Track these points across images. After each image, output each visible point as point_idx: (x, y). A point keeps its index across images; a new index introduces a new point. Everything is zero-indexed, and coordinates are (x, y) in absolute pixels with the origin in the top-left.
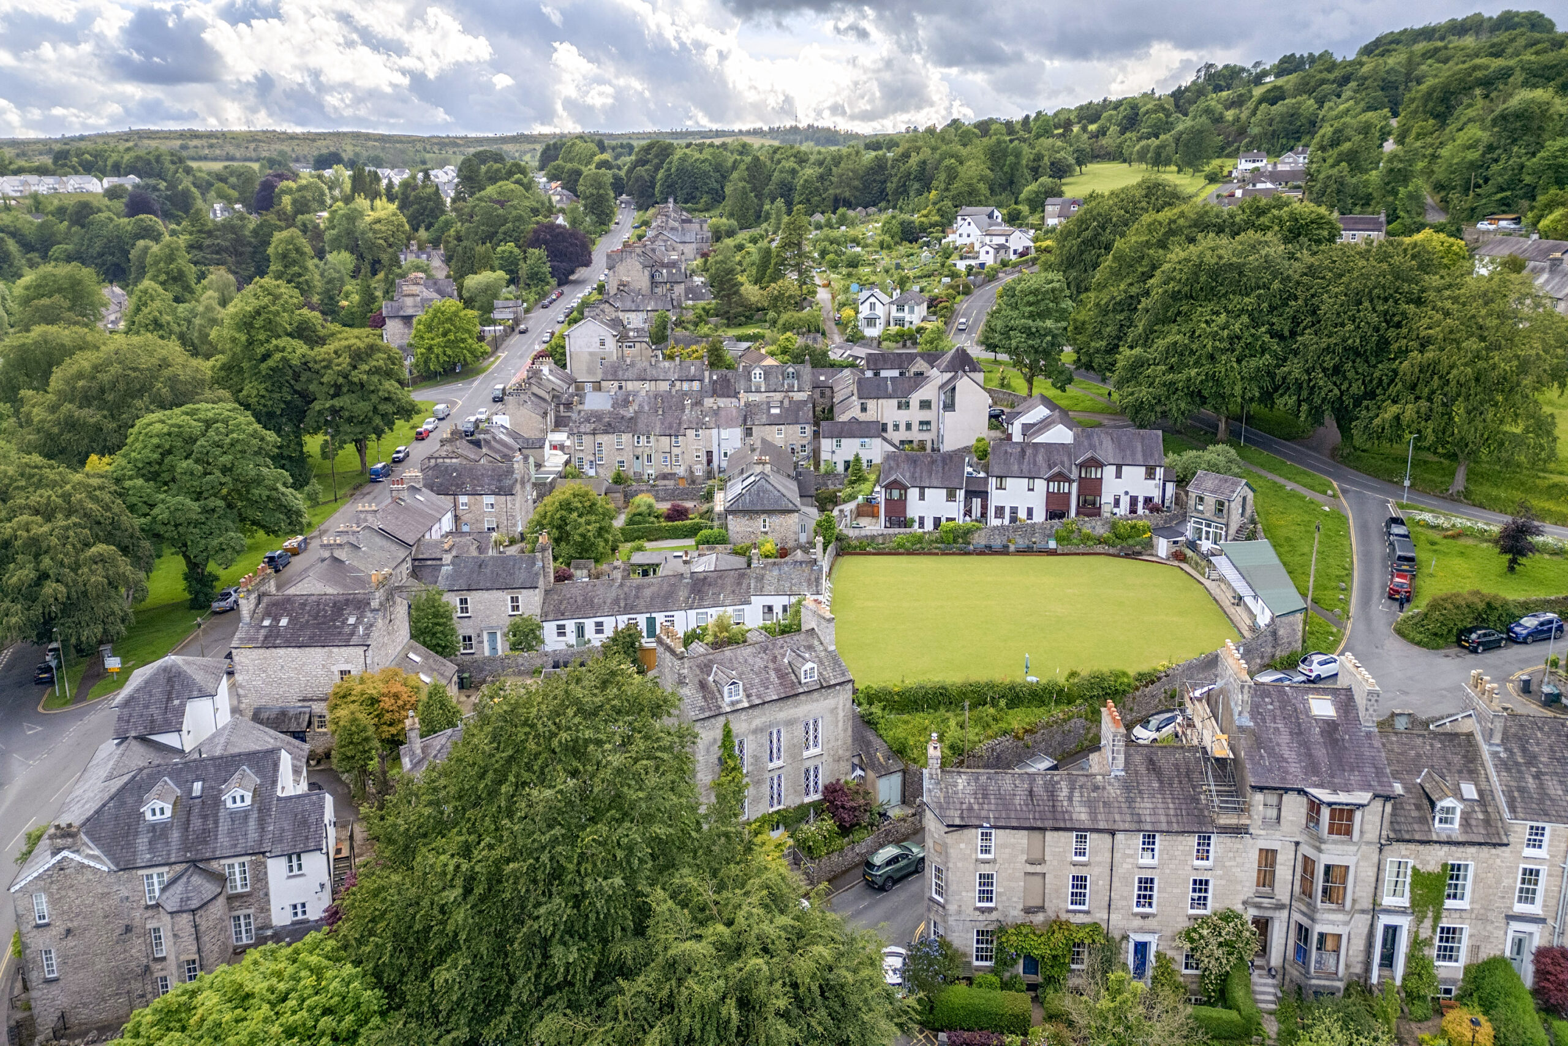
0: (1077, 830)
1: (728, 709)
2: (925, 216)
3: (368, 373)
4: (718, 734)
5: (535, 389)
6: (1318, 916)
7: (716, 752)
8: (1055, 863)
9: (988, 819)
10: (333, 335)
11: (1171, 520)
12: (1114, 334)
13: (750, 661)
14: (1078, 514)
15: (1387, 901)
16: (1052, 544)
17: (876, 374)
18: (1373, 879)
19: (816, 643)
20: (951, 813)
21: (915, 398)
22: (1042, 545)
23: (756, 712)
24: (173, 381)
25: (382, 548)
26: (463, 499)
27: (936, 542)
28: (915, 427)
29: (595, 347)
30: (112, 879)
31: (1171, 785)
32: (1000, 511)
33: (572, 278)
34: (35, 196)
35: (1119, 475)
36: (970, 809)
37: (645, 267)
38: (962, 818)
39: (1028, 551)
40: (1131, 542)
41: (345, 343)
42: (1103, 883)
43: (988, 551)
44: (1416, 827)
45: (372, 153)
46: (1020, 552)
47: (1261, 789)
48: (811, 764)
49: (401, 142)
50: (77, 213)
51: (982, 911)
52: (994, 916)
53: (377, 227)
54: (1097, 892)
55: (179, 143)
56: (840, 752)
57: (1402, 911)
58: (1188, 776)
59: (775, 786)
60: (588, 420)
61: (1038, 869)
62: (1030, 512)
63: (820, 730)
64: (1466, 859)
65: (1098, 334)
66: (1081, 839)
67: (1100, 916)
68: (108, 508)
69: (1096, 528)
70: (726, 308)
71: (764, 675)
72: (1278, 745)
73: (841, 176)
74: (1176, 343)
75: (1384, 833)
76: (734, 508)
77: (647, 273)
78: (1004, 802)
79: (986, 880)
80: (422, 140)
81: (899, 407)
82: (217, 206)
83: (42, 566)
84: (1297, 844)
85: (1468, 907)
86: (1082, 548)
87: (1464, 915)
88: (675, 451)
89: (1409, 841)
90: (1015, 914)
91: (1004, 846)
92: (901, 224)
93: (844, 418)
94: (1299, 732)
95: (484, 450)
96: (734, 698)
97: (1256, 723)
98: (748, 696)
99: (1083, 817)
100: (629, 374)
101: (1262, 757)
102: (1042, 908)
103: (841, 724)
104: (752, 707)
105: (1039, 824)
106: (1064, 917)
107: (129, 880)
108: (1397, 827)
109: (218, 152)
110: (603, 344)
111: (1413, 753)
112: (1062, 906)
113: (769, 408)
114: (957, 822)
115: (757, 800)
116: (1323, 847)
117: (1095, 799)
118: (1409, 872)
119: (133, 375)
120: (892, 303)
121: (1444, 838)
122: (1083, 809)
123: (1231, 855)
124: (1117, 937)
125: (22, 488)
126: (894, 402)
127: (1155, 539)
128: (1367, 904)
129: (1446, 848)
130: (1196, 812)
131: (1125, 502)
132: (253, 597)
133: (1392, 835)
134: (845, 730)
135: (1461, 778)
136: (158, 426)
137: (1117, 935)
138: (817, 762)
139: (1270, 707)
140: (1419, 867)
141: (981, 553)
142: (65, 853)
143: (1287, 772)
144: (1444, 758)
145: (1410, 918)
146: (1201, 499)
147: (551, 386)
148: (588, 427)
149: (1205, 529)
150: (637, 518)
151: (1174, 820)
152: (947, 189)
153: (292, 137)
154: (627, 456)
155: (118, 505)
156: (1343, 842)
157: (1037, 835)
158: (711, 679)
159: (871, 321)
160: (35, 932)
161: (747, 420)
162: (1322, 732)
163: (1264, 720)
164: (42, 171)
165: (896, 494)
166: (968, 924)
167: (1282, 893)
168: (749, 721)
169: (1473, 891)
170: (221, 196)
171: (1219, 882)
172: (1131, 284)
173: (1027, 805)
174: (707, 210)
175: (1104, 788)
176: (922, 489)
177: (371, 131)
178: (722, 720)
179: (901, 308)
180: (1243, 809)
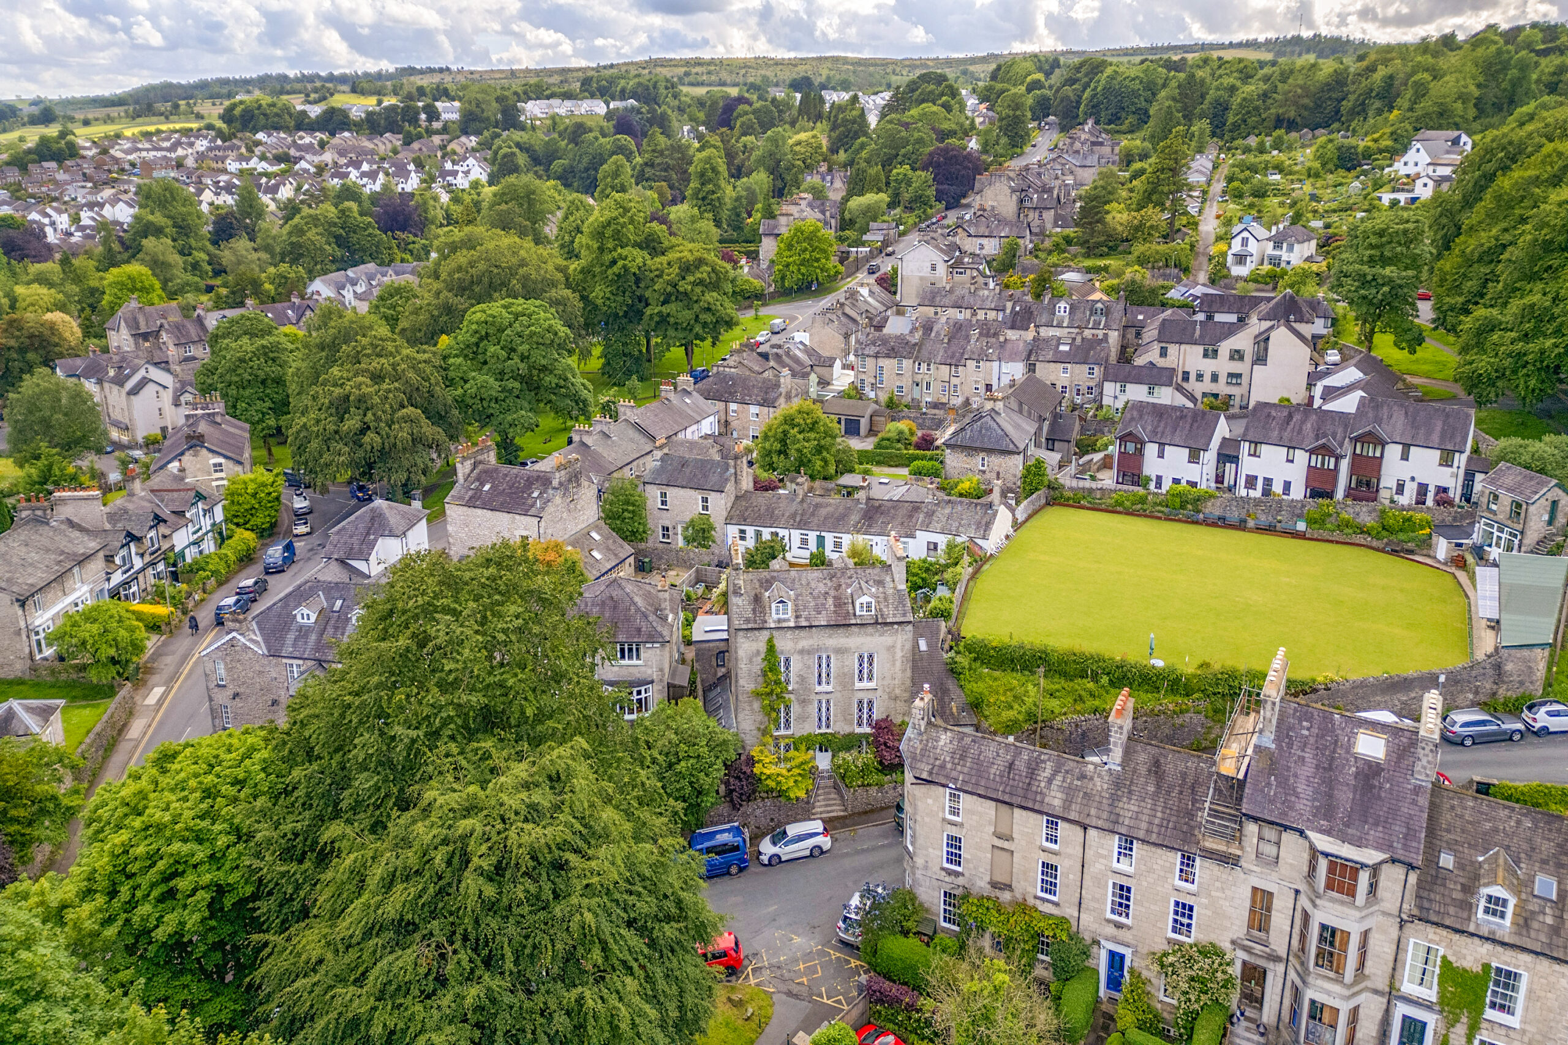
0: (1048, 814)
1: (773, 625)
2: (1376, 141)
3: (695, 284)
4: (762, 646)
5: (848, 310)
6: (1311, 980)
7: (758, 664)
8: (1024, 843)
9: (956, 780)
10: (672, 247)
11: (1463, 518)
12: (1475, 289)
13: (813, 585)
14: (1346, 496)
15: (1408, 987)
16: (1301, 526)
17: (1210, 318)
18: (1392, 958)
19: (888, 579)
20: (922, 766)
21: (1225, 347)
22: (1289, 526)
23: (803, 633)
24: (526, 278)
25: (632, 440)
26: (733, 406)
27: (1160, 504)
28: (1223, 379)
29: (926, 271)
30: (265, 661)
31: (1168, 793)
32: (1251, 481)
33: (964, 201)
34: (554, 118)
35: (1405, 457)
36: (943, 767)
37: (1014, 191)
38: (930, 773)
39: (1269, 530)
40: (1402, 536)
41: (678, 255)
42: (1074, 877)
43: (1221, 523)
44: (1452, 910)
45: (843, 76)
46: (1259, 529)
47: (1256, 819)
48: (866, 697)
49: (876, 65)
50: (574, 132)
51: (950, 873)
52: (960, 881)
53: (798, 148)
54: (1067, 886)
55: (683, 70)
56: (897, 691)
57: (1428, 1006)
58: (1193, 788)
59: (824, 710)
60: (874, 343)
61: (1006, 845)
62: (1287, 485)
63: (875, 664)
64: (1518, 967)
65: (1456, 289)
66: (1052, 824)
67: (1070, 912)
68: (427, 380)
69: (1365, 515)
70: (1087, 237)
71: (821, 600)
72: (1296, 776)
73: (1286, 93)
74: (1532, 306)
75: (1405, 906)
76: (952, 442)
77: (1014, 197)
78: (980, 768)
79: (955, 843)
80: (895, 63)
81: (1205, 355)
82: (686, 128)
83: (366, 419)
84: (1297, 892)
85: (1517, 1026)
86: (1337, 536)
87: (1512, 1033)
88: (954, 381)
89: (1436, 924)
90: (982, 884)
91: (972, 812)
92: (1339, 149)
93: (1139, 361)
94: (1328, 769)
95: (772, 363)
96: (781, 616)
97: (1279, 747)
98: (797, 617)
99: (1057, 802)
100: (947, 301)
101: (1269, 784)
102: (1009, 887)
103: (898, 664)
104: (797, 627)
105: (1007, 798)
106: (1031, 901)
107: (277, 665)
108: (1426, 904)
109: (713, 78)
110: (934, 268)
111: (1488, 825)
112: (1030, 889)
113: (1059, 344)
114: (925, 776)
115: (802, 718)
116: (1318, 902)
117: (1078, 789)
118: (1439, 960)
119: (496, 271)
120: (1269, 239)
121: (1484, 931)
122: (1059, 795)
123: (1218, 884)
124: (1088, 941)
125: (368, 356)
126: (1200, 349)
127: (1434, 538)
128: (1382, 984)
129: (1488, 946)
130: (1185, 828)
131: (1411, 489)
132: (468, 464)
133: (1415, 912)
134: (904, 671)
135: (1541, 870)
136: (479, 315)
137: (1088, 939)
138: (871, 695)
139: (1306, 732)
140: (1450, 958)
141: (1214, 525)
142: (234, 634)
143: (1291, 808)
144: (1530, 841)
145: (1435, 1016)
146: (1496, 497)
147: (864, 307)
148: (872, 350)
149: (1496, 534)
150: (885, 443)
151: (1155, 830)
152: (1411, 109)
153: (777, 63)
154: (906, 382)
155: (436, 377)
156: (1342, 903)
157: (1004, 809)
158: (767, 594)
159: (1241, 259)
160: (216, 690)
161: (1031, 356)
162: (1357, 775)
163: (1290, 745)
164: (567, 96)
165: (1131, 447)
166: (935, 882)
167: (1279, 942)
168: (796, 640)
169: (1526, 1009)
170: (692, 119)
171: (1204, 911)
172: (1506, 230)
173: (1002, 776)
174: (1131, 132)
175: (1092, 779)
176: (1162, 445)
177: (850, 55)
178: (765, 635)
179: (1278, 245)
180: (1237, 837)
